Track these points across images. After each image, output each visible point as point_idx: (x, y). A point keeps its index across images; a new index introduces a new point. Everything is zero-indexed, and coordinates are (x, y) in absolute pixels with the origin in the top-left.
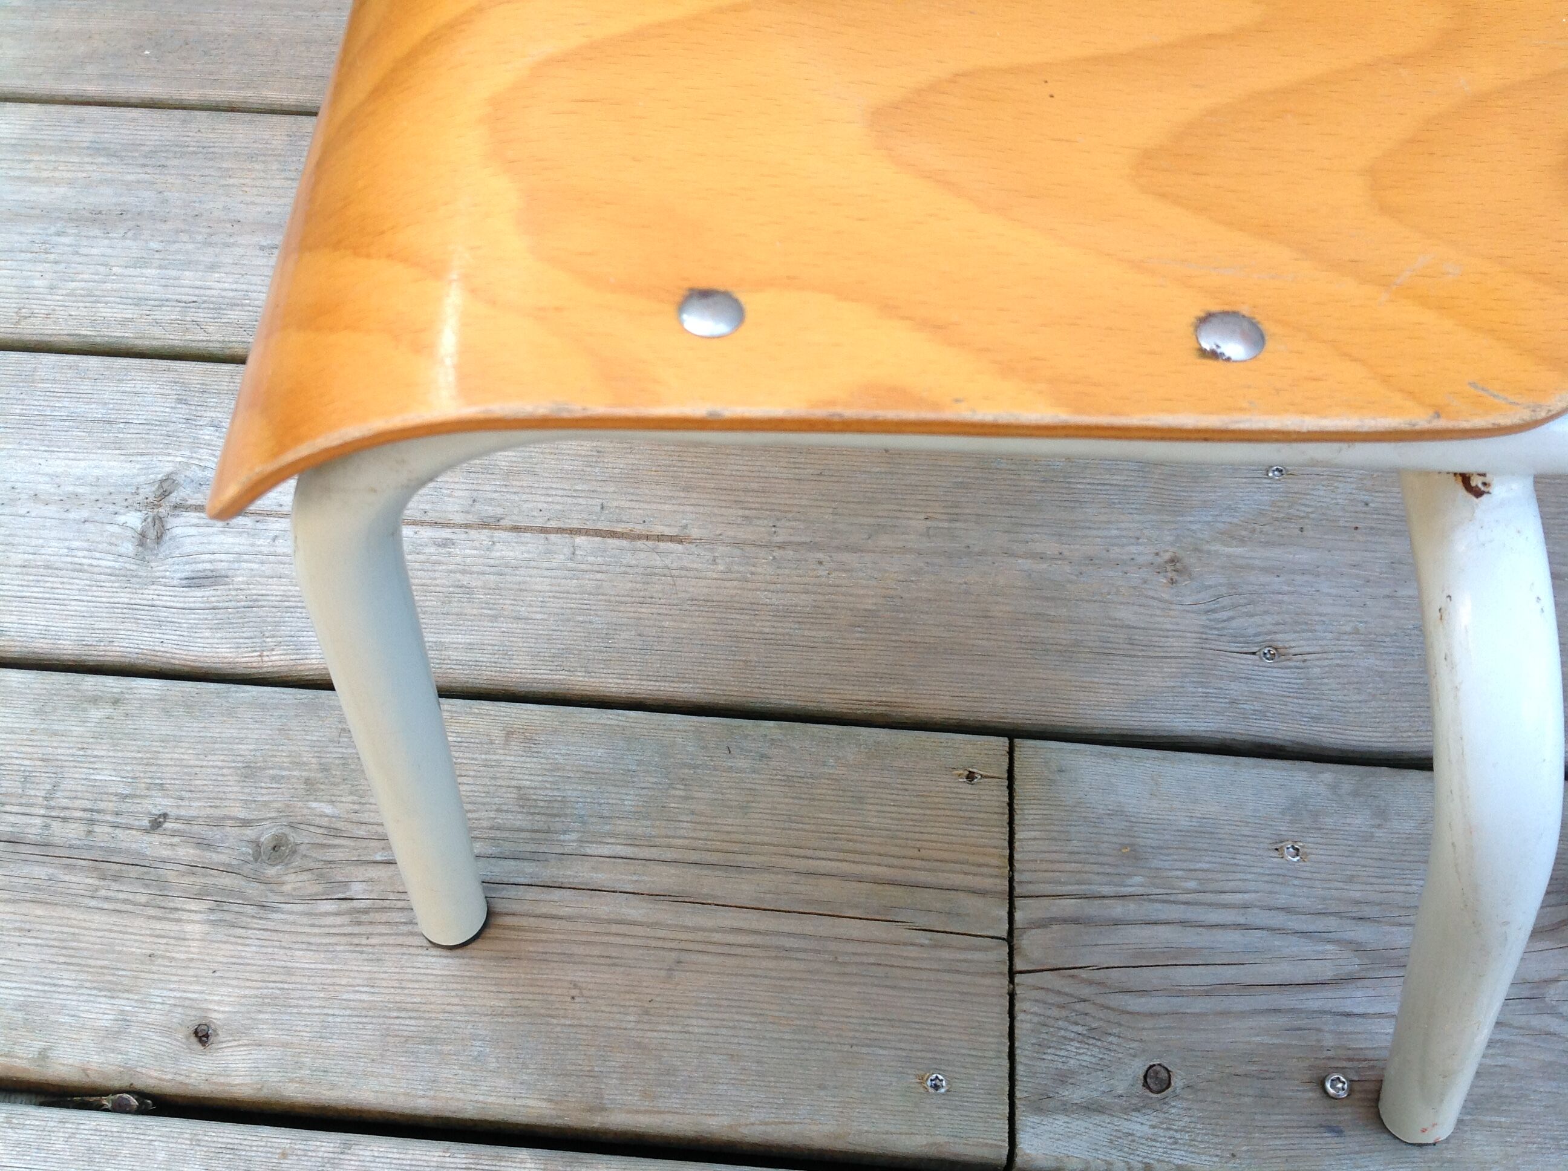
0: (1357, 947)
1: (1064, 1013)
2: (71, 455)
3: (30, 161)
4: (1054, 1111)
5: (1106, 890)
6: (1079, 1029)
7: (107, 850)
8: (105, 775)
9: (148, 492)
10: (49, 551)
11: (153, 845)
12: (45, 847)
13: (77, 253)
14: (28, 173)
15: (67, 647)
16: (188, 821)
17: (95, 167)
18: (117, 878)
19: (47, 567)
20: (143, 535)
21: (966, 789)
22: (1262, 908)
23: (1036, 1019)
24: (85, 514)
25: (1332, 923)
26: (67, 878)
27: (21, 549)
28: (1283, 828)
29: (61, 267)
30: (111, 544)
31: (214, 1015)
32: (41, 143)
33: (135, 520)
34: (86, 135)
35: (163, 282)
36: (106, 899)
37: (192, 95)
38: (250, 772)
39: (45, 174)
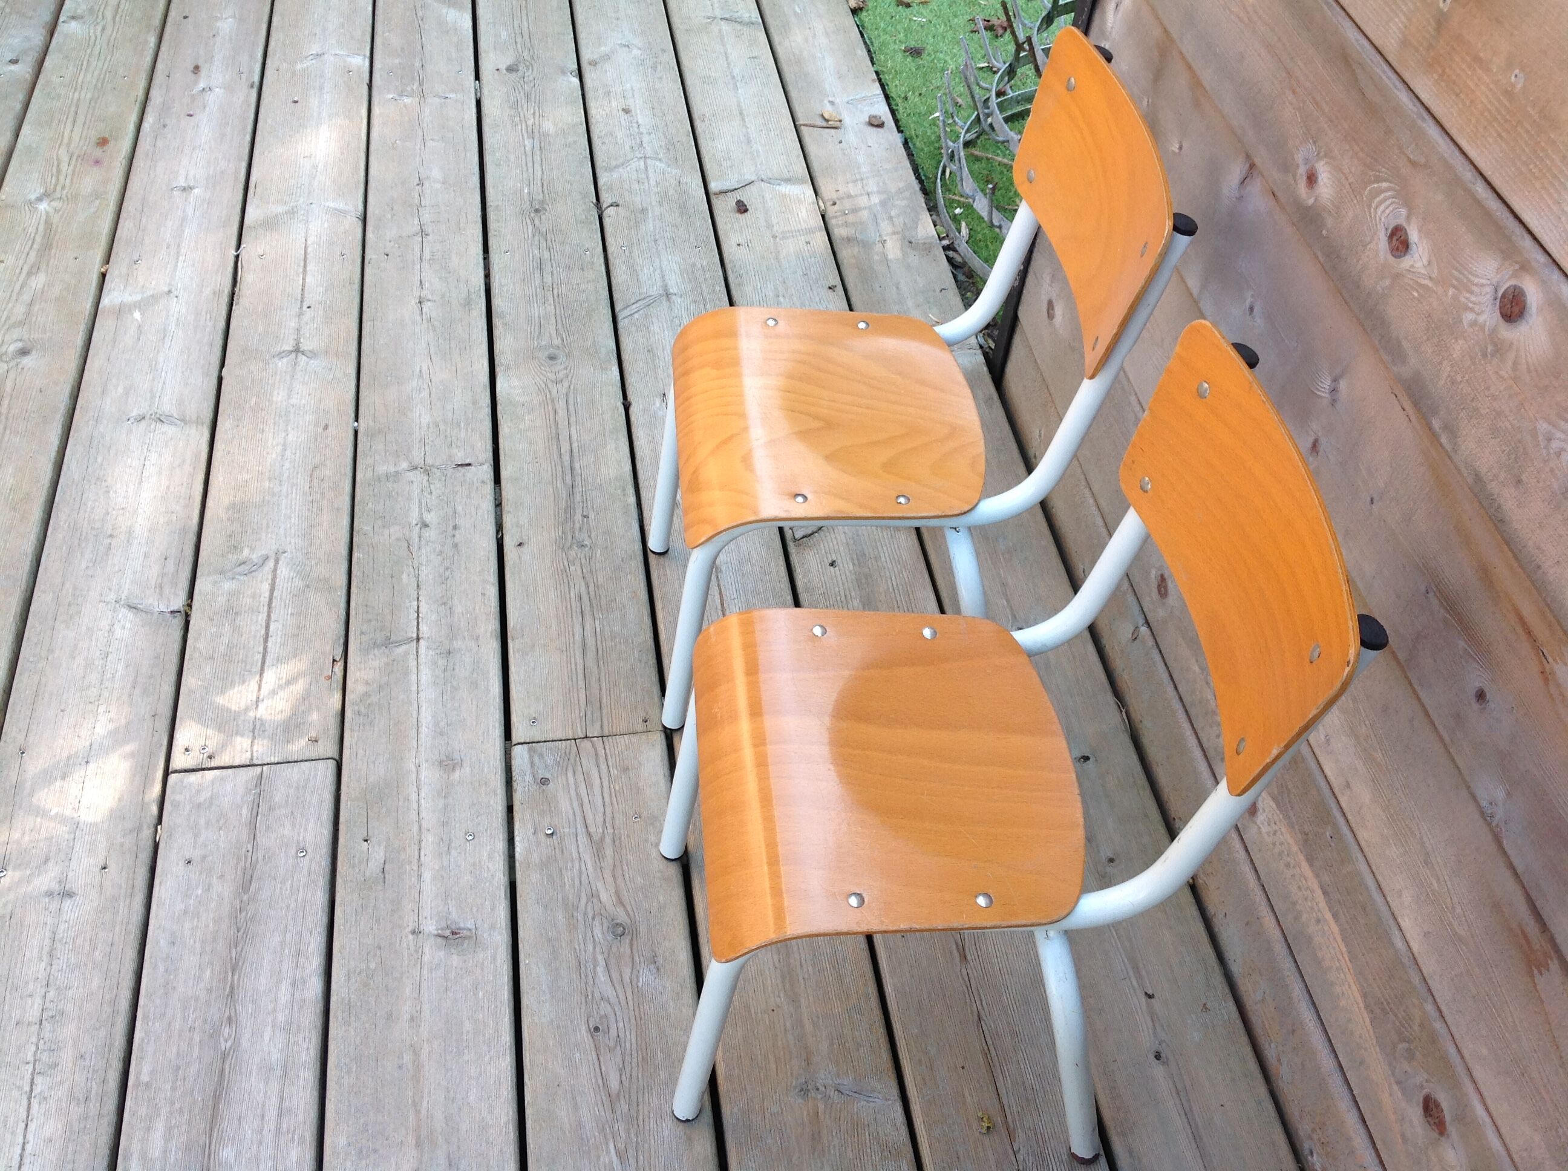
0: (602, 839)
1: (563, 754)
4: (531, 755)
6: (558, 759)
7: (575, 507)
8: (599, 500)
11: (578, 517)
12: (572, 494)
15: (643, 478)
16: (588, 523)
18: (566, 513)
21: (640, 720)
22: (612, 810)
23: (560, 747)
25: (610, 831)
26: (563, 501)
28: (644, 815)
31: (527, 545)
36: (558, 512)
38: (608, 532)
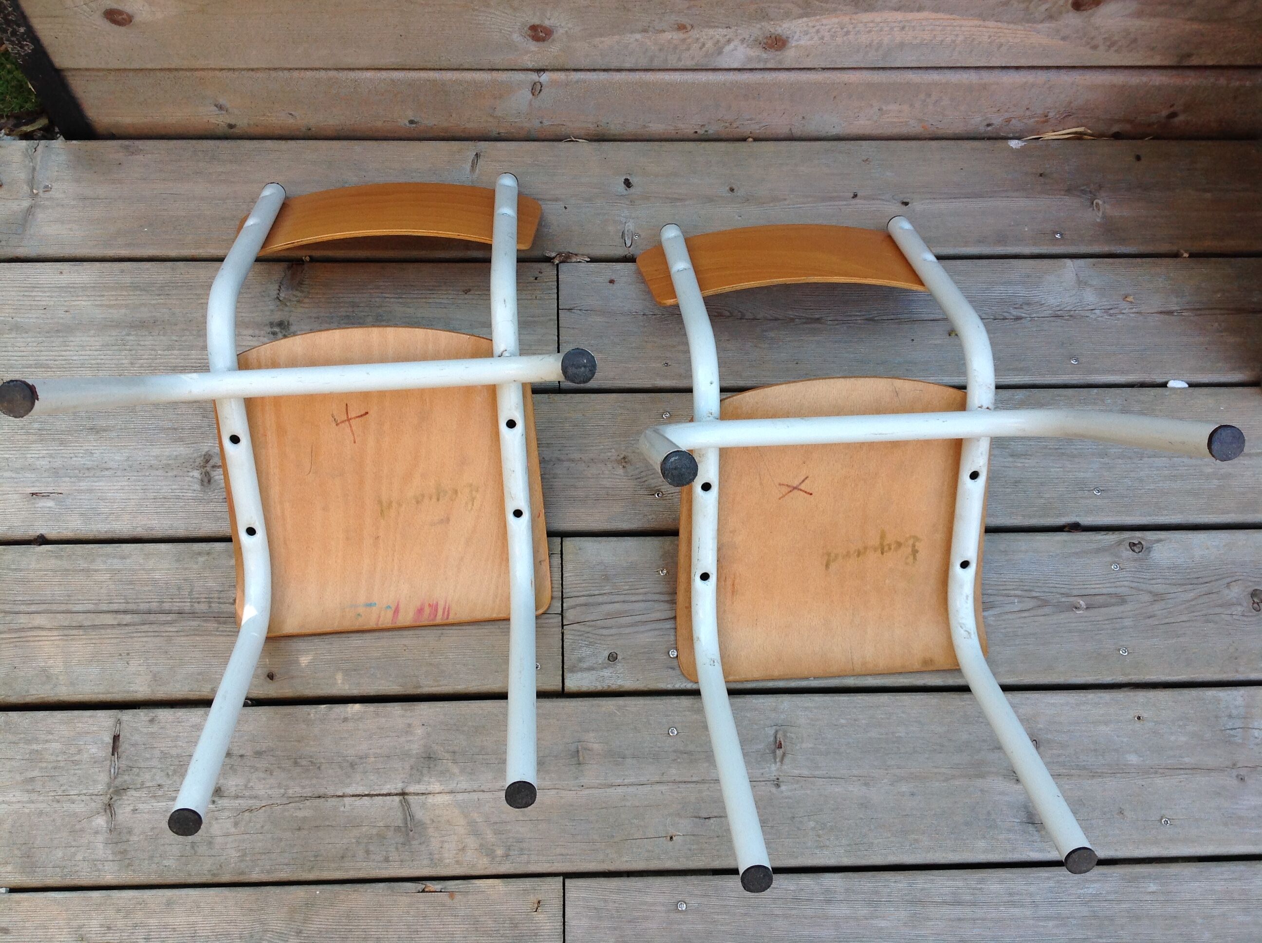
1: (581, 638)
2: (162, 446)
3: (103, 296)
4: (577, 671)
5: (597, 592)
6: (586, 643)
7: (218, 612)
8: (211, 584)
9: (199, 461)
10: (163, 491)
12: (193, 614)
13: (139, 345)
14: (104, 303)
15: (181, 533)
17: (136, 297)
18: (225, 623)
19: (165, 498)
20: (202, 481)
22: (651, 593)
23: (571, 641)
24: (175, 473)
26: (205, 625)
27: (151, 491)
28: (660, 563)
29: (134, 352)
30: (189, 486)
31: (273, 669)
32: (106, 285)
33: (196, 474)
34: (127, 279)
35: (182, 357)
36: (222, 631)
37: (173, 253)
39: (112, 303)
